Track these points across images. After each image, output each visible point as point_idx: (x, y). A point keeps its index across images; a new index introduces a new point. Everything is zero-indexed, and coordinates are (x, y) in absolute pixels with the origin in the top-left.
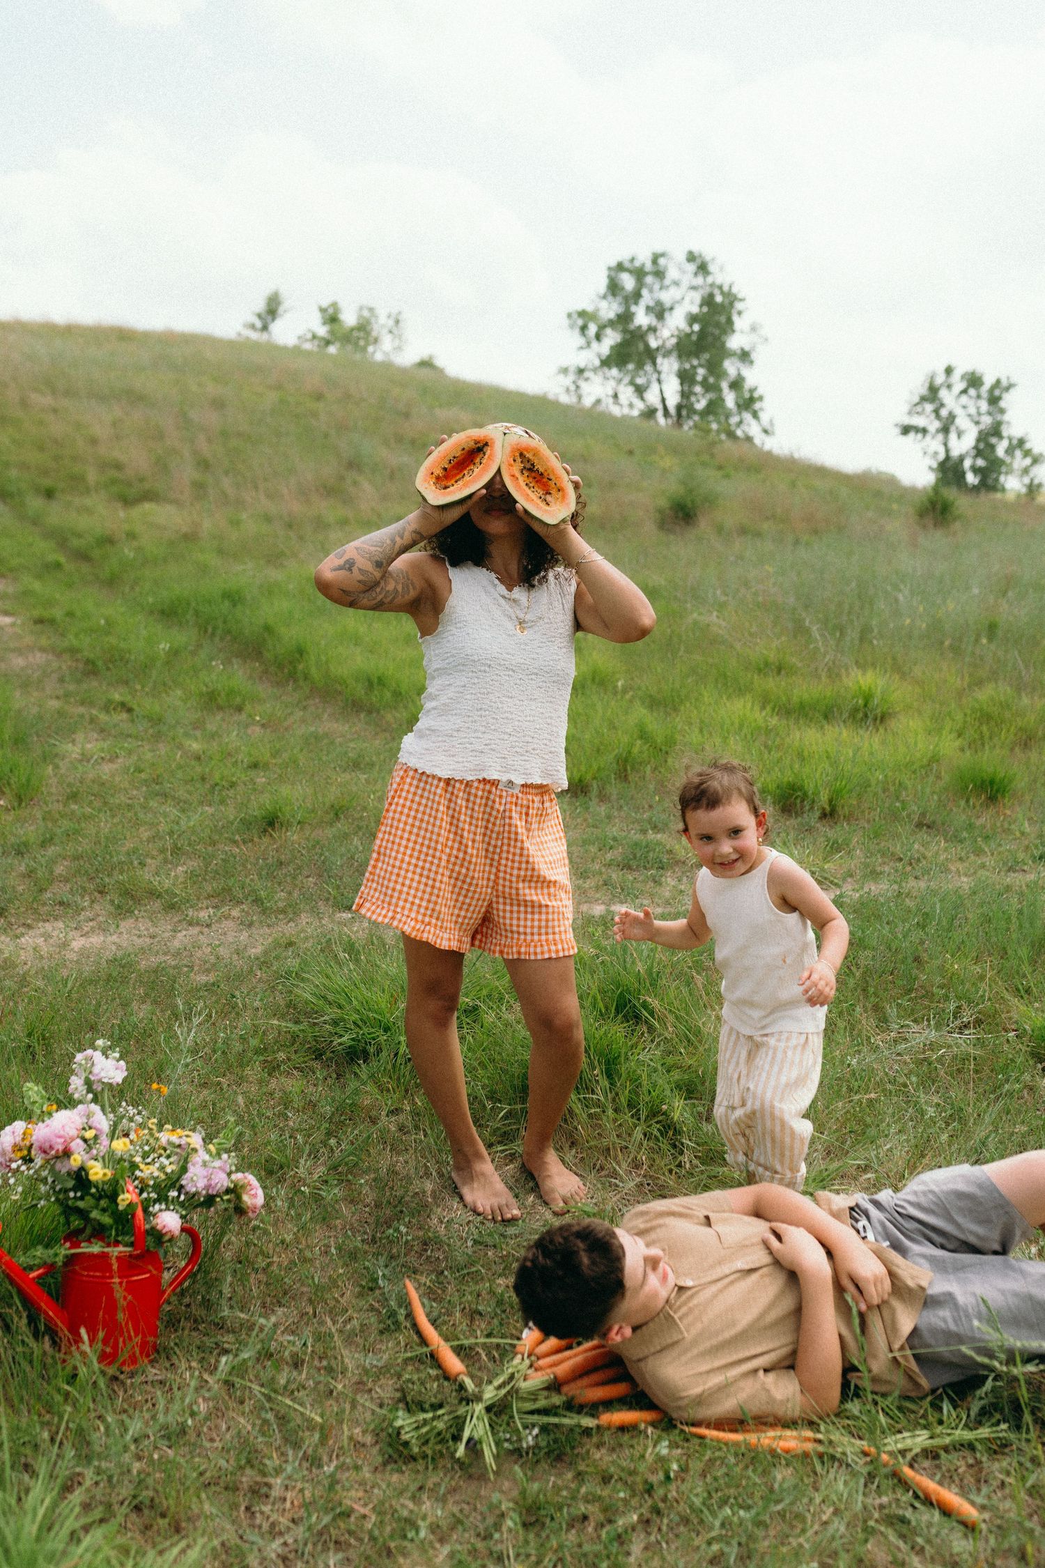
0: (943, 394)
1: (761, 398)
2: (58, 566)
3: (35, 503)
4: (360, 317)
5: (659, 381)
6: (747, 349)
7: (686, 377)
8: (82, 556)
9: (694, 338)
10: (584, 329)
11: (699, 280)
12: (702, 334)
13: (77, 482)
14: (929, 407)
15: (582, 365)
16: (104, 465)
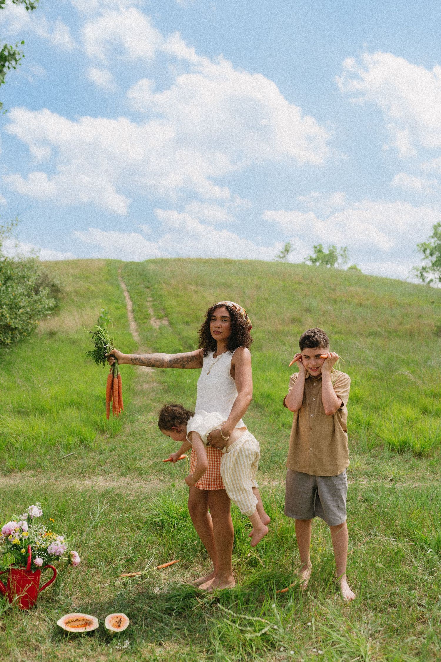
4: (330, 250)
10: (424, 251)
15: (424, 266)
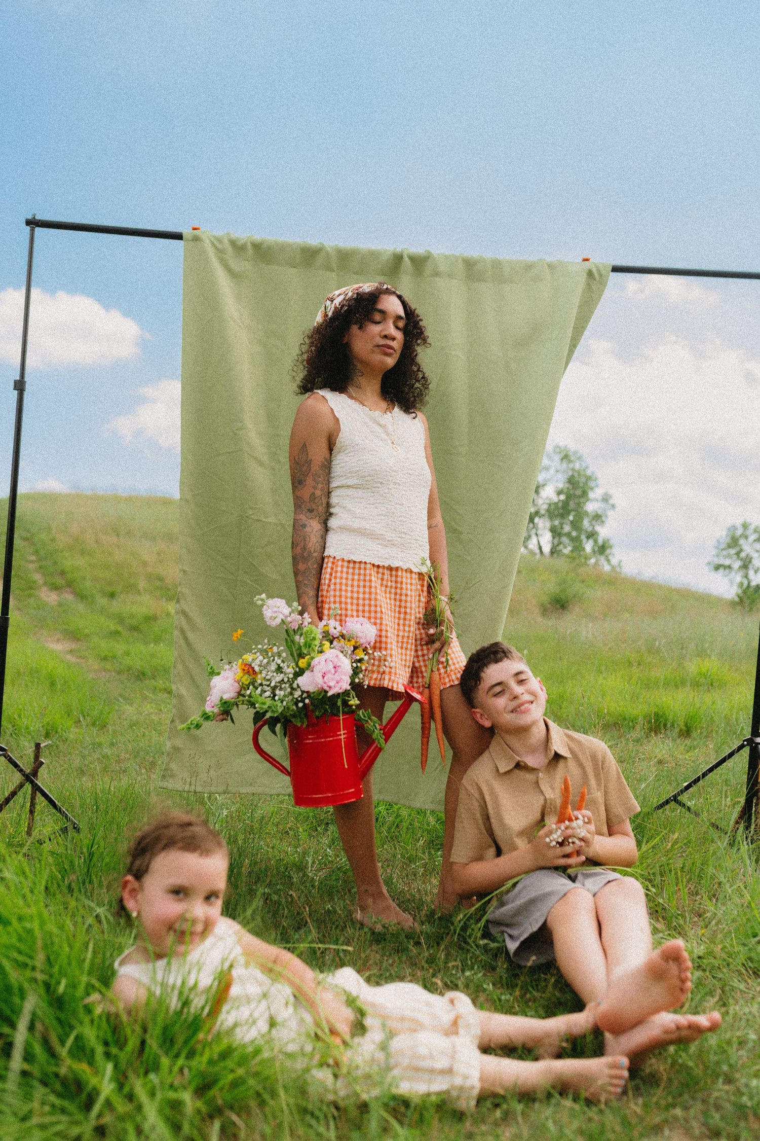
0: (742, 542)
1: (611, 547)
2: (117, 633)
3: (103, 601)
5: (537, 535)
6: (599, 512)
7: (555, 532)
8: (135, 628)
9: (560, 504)
11: (565, 465)
12: (566, 503)
13: (131, 588)
14: (733, 551)
16: (149, 578)
